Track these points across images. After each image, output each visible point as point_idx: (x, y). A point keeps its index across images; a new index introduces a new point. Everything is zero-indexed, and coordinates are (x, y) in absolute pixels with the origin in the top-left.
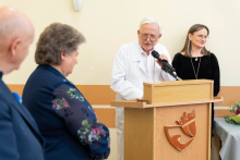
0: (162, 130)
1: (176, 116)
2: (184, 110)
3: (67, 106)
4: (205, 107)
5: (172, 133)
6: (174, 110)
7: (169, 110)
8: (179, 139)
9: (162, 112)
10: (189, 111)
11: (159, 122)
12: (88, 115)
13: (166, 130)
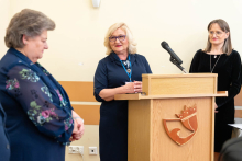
0: (160, 123)
1: (176, 109)
2: (185, 103)
3: (18, 86)
4: (208, 101)
5: (171, 127)
6: (173, 102)
7: (167, 103)
8: (178, 133)
9: (159, 104)
10: (190, 104)
11: (157, 115)
13: (164, 122)
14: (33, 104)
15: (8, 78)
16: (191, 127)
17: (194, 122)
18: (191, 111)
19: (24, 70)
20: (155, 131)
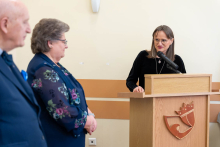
0: (161, 119)
1: (176, 106)
2: (183, 101)
4: (204, 99)
5: (171, 122)
6: (173, 100)
7: (168, 100)
8: (178, 128)
9: (161, 102)
10: (187, 102)
11: (158, 111)
12: (53, 96)
13: (165, 119)
14: (50, 102)
15: (35, 78)
16: (189, 122)
17: (191, 117)
18: (189, 108)
19: (48, 71)
20: (157, 126)
